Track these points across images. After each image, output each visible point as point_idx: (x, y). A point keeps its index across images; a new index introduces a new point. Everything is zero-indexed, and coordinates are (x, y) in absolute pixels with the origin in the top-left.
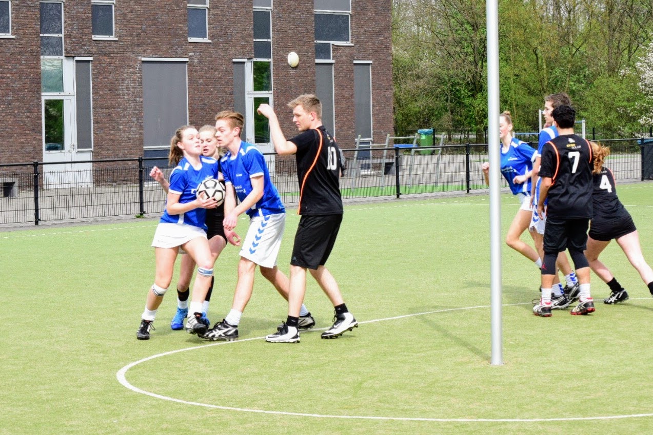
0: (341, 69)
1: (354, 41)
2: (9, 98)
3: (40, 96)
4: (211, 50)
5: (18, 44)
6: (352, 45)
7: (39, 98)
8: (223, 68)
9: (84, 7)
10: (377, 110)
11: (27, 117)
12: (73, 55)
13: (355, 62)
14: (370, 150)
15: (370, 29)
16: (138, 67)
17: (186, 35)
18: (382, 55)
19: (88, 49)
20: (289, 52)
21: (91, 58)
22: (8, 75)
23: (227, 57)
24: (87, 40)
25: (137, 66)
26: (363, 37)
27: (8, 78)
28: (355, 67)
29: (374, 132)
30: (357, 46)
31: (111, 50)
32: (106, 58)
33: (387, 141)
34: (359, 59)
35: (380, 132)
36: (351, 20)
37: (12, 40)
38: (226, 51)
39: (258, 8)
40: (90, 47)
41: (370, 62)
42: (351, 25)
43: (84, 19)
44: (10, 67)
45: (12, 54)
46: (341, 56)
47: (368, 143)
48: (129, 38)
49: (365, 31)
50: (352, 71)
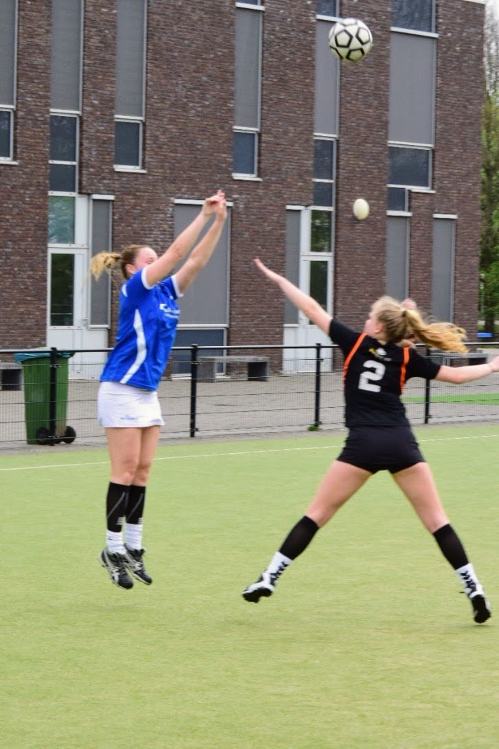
0: (419, 225)
1: (436, 187)
2: (8, 250)
3: (47, 248)
4: (261, 192)
5: (21, 172)
6: (433, 192)
7: (45, 252)
8: (275, 217)
9: (105, 124)
10: (459, 284)
11: (29, 277)
12: (90, 192)
13: (435, 216)
15: (456, 171)
16: (169, 212)
17: (230, 169)
18: (469, 208)
19: (108, 184)
20: (356, 199)
21: (111, 197)
22: (8, 217)
23: (280, 202)
24: (107, 171)
25: (168, 210)
26: (446, 182)
27: (7, 220)
28: (434, 223)
29: (454, 314)
30: (439, 194)
31: (137, 186)
32: (130, 197)
34: (441, 212)
35: (462, 315)
36: (433, 157)
37: (14, 168)
38: (279, 195)
39: (320, 135)
40: (111, 182)
41: (454, 217)
42: (433, 163)
43: (104, 142)
44: (11, 206)
45: (14, 187)
46: (419, 207)
48: (160, 171)
49: (451, 174)
50: (430, 228)
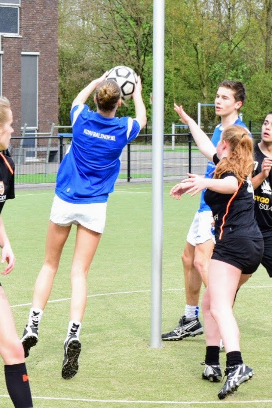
0: (9, 60)
1: (22, 33)
6: (21, 37)
10: (43, 100)
13: (23, 53)
14: (35, 138)
15: (38, 22)
18: (49, 47)
26: (31, 30)
28: (22, 58)
29: (39, 121)
30: (25, 38)
33: (52, 130)
34: (28, 50)
35: (46, 121)
36: (20, 13)
41: (38, 53)
42: (20, 17)
46: (10, 47)
47: (34, 131)
49: (34, 24)
50: (19, 62)
